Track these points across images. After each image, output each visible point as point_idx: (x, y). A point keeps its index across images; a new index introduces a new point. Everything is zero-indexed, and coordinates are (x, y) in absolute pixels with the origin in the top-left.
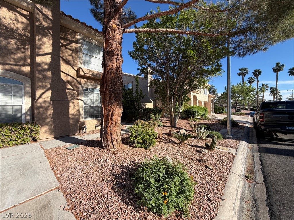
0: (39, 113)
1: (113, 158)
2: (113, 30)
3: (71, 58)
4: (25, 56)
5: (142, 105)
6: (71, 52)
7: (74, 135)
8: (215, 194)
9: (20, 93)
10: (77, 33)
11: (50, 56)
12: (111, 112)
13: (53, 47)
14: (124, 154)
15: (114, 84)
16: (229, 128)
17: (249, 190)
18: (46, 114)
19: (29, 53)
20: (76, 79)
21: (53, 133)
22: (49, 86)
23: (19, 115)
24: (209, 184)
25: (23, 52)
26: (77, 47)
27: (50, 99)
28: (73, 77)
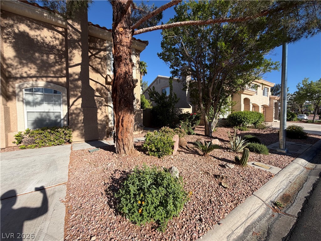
0: (72, 118)
1: (120, 163)
2: (120, 34)
3: (100, 66)
4: (62, 68)
5: (178, 110)
6: (100, 60)
7: (102, 140)
8: (213, 215)
9: (59, 101)
10: (106, 40)
11: (80, 66)
12: (121, 118)
13: (82, 57)
14: (133, 161)
15: (123, 90)
16: (282, 141)
17: (267, 221)
18: (78, 119)
19: (65, 65)
20: (105, 87)
21: (84, 137)
22: (80, 94)
23: (59, 120)
24: (211, 203)
25: (60, 65)
26: (105, 54)
27: (81, 105)
28: (102, 85)
